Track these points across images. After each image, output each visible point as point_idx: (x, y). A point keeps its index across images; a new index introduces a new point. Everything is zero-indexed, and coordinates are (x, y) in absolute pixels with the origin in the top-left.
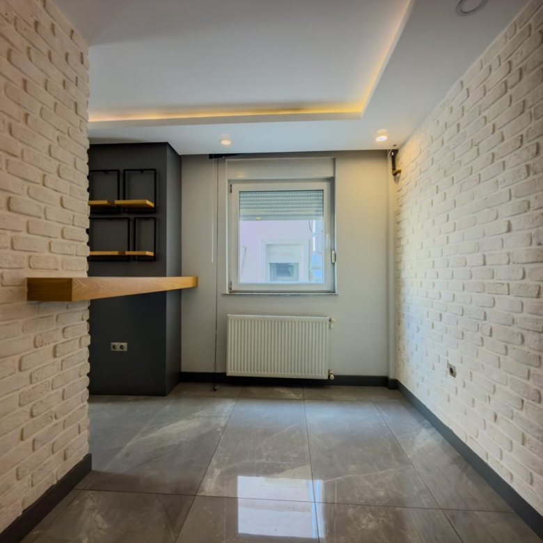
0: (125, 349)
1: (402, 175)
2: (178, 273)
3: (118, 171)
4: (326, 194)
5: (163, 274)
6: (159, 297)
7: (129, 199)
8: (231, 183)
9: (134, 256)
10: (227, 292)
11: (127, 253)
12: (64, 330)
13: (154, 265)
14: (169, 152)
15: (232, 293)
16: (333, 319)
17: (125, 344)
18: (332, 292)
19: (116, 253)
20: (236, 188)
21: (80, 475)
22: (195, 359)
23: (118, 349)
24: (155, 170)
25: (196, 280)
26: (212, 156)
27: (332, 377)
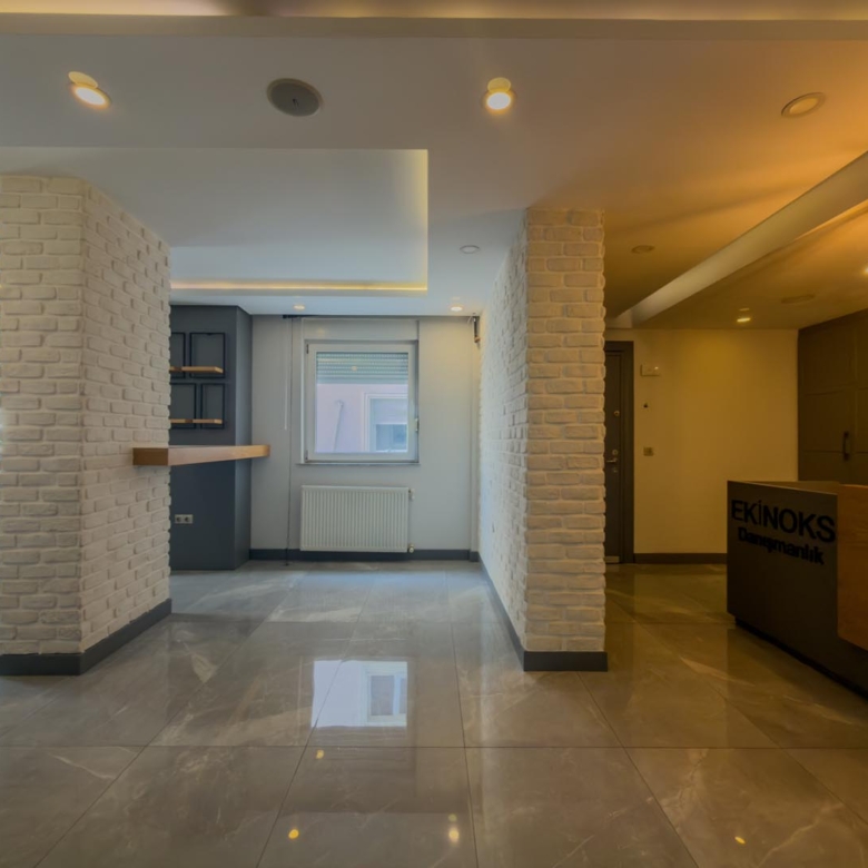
0: (191, 522)
2: (248, 442)
3: (184, 334)
4: (411, 356)
5: (232, 442)
6: (228, 466)
7: (195, 365)
8: (307, 343)
9: (201, 424)
10: (302, 462)
11: (195, 421)
12: (153, 490)
13: (222, 433)
14: (238, 313)
15: (308, 463)
16: (412, 490)
17: (190, 516)
18: (415, 462)
19: (183, 421)
20: (313, 348)
22: (266, 534)
23: (183, 522)
24: (224, 334)
25: (268, 450)
26: (285, 316)
27: (412, 550)
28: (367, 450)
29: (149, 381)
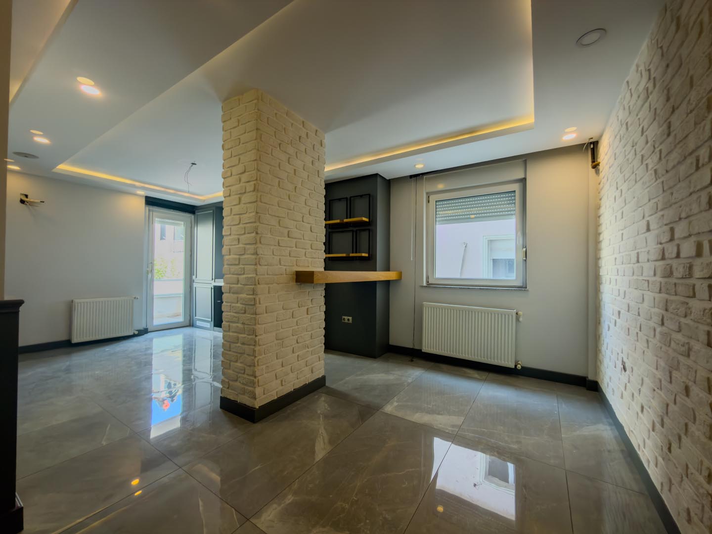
0: (351, 321)
1: (601, 167)
2: (388, 269)
3: (347, 198)
4: (517, 194)
5: (374, 269)
6: (372, 285)
7: (354, 217)
8: (428, 195)
9: (356, 257)
10: (425, 284)
11: (351, 255)
12: (312, 300)
13: (368, 263)
14: (379, 179)
15: (429, 285)
16: (520, 313)
17: (350, 318)
18: (523, 288)
19: (344, 255)
20: (433, 198)
21: (318, 385)
22: (399, 336)
23: (346, 321)
24: (369, 195)
25: (400, 274)
26: (411, 177)
27: (519, 367)
28: (485, 277)
29: (309, 226)
